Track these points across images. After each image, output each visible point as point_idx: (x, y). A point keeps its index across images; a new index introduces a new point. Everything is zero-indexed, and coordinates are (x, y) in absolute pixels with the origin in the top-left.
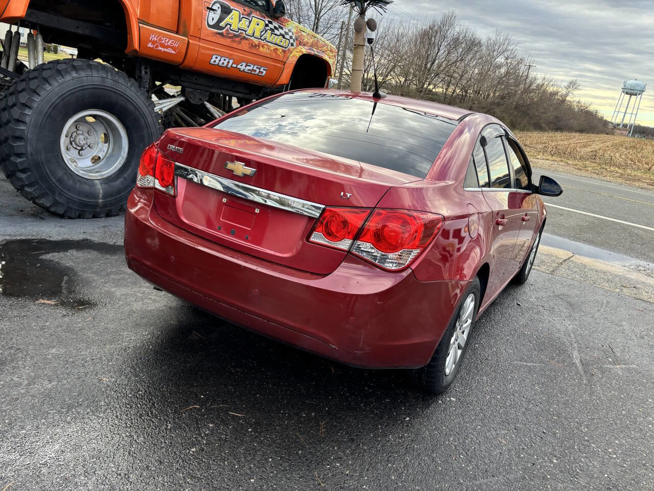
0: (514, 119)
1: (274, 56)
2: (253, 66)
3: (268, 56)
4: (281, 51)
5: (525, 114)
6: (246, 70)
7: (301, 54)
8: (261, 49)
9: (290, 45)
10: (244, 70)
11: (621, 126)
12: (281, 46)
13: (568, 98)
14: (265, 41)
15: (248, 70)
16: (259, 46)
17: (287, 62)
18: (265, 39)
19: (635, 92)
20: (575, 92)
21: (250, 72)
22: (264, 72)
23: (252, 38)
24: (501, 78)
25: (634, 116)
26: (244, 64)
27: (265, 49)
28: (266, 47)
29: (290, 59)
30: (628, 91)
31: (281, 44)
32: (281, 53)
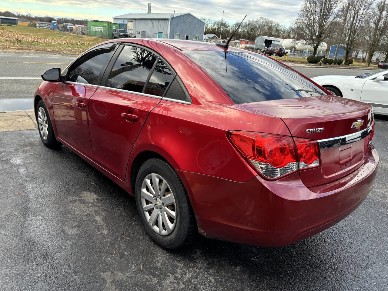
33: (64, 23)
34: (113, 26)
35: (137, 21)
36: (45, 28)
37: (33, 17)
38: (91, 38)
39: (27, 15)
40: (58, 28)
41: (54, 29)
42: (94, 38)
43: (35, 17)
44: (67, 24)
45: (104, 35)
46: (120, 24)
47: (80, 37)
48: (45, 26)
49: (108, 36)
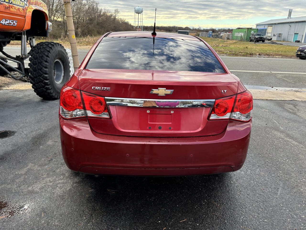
0: (98, 30)
1: (19, 13)
2: (9, 21)
3: (16, 13)
4: (21, 9)
5: (102, 27)
6: (6, 24)
7: (33, 10)
8: (11, 9)
9: (25, 5)
10: (5, 24)
11: (138, 27)
12: (21, 6)
13: (117, 18)
14: (12, 4)
15: (7, 23)
16: (9, 8)
17: (27, 16)
18: (12, 2)
19: (140, 12)
20: (119, 14)
21: (8, 25)
22: (16, 23)
23: (5, 3)
24: (87, 11)
25: (142, 22)
26: (4, 20)
27: (13, 9)
28: (13, 8)
29: (27, 13)
30: (137, 12)
31: (21, 5)
32: (22, 10)
33: (219, 32)
34: (252, 31)
35: (276, 25)
36: (204, 37)
37: (202, 29)
38: (232, 42)
39: (198, 29)
40: (212, 36)
41: (209, 37)
42: (234, 41)
43: (203, 29)
44: (221, 33)
45: (243, 39)
46: (258, 29)
47: (224, 41)
48: (204, 35)
49: (246, 39)
